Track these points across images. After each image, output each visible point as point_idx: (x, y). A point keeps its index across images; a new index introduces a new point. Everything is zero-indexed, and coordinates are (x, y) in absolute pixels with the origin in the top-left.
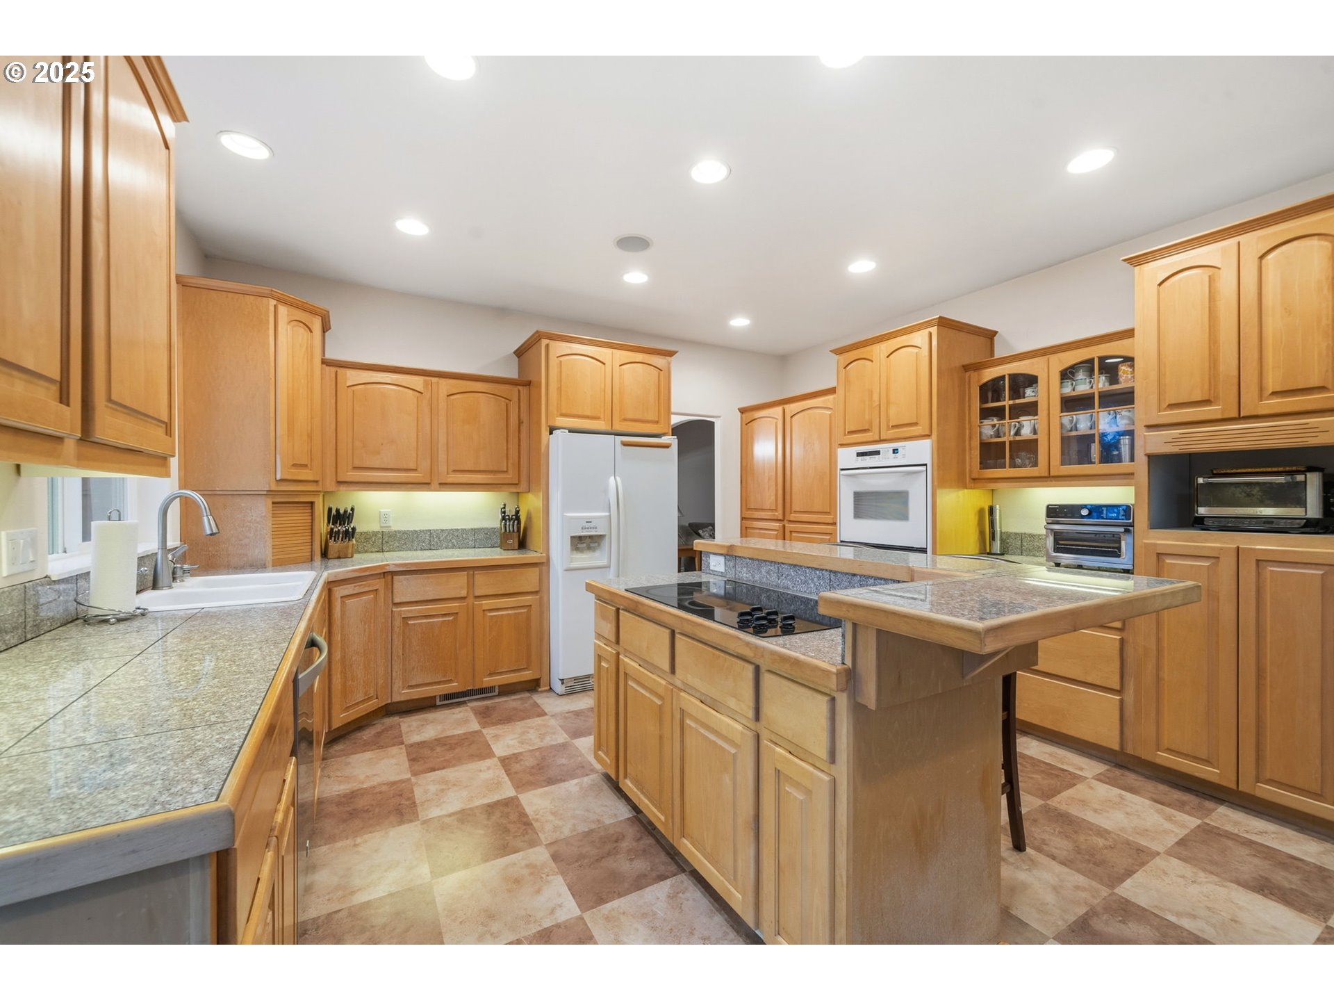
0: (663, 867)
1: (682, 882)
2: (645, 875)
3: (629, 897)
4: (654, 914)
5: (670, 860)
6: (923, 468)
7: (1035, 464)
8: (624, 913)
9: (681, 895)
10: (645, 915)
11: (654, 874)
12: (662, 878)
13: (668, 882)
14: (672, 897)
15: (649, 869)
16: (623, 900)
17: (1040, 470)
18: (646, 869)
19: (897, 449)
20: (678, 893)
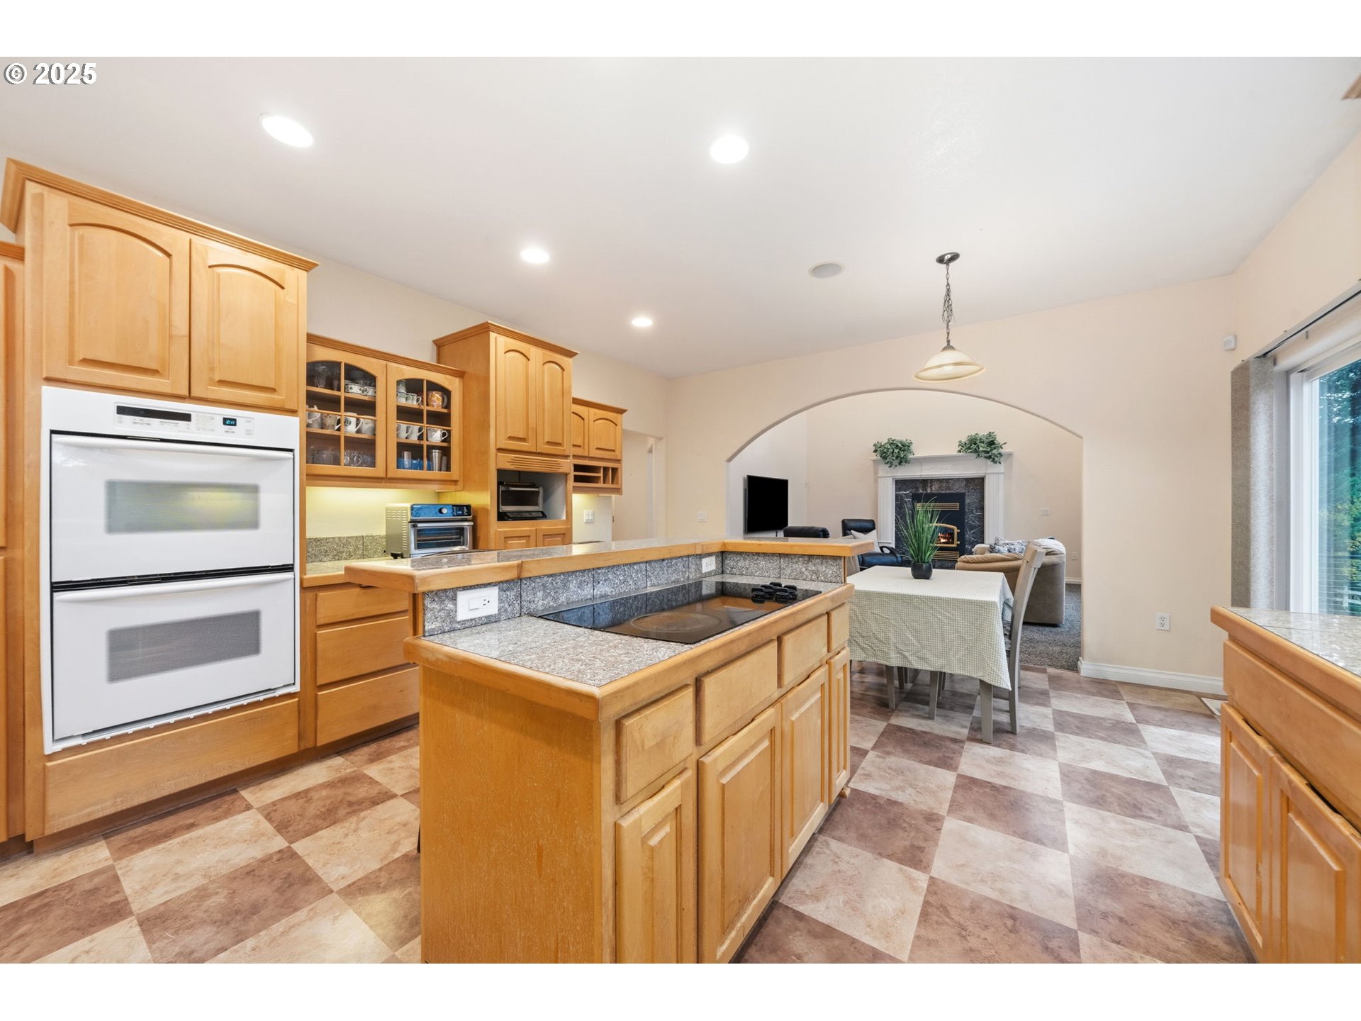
0: (784, 922)
1: (790, 898)
2: (809, 932)
3: (849, 932)
4: (846, 903)
5: (769, 920)
6: (289, 455)
7: (373, 464)
8: (869, 926)
9: (807, 893)
10: (855, 909)
11: (800, 925)
12: (800, 916)
13: (801, 909)
14: (816, 898)
15: (798, 933)
16: (856, 935)
17: (378, 471)
18: (801, 935)
19: (235, 420)
20: (807, 896)
